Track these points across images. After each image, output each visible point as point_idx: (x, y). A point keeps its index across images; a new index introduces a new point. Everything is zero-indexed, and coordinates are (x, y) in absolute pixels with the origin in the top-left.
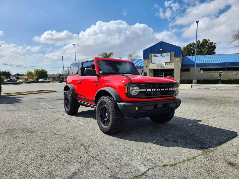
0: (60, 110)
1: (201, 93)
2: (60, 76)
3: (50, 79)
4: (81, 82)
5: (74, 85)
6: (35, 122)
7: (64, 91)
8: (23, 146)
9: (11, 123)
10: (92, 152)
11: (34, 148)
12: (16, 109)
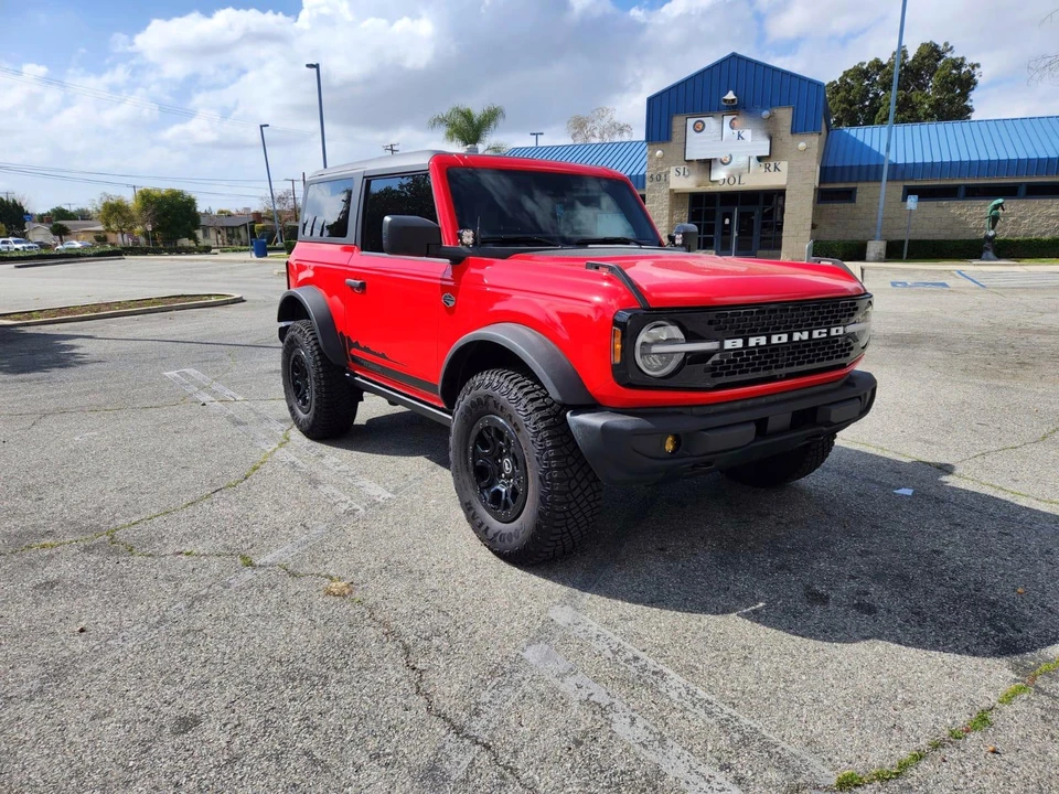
0: (264, 407)
1: (913, 310)
2: (254, 222)
3: (213, 234)
4: (363, 286)
5: (330, 295)
6: (146, 484)
7: (280, 320)
8: (80, 645)
9: (25, 490)
10: (448, 688)
11: (138, 660)
12: (51, 405)
